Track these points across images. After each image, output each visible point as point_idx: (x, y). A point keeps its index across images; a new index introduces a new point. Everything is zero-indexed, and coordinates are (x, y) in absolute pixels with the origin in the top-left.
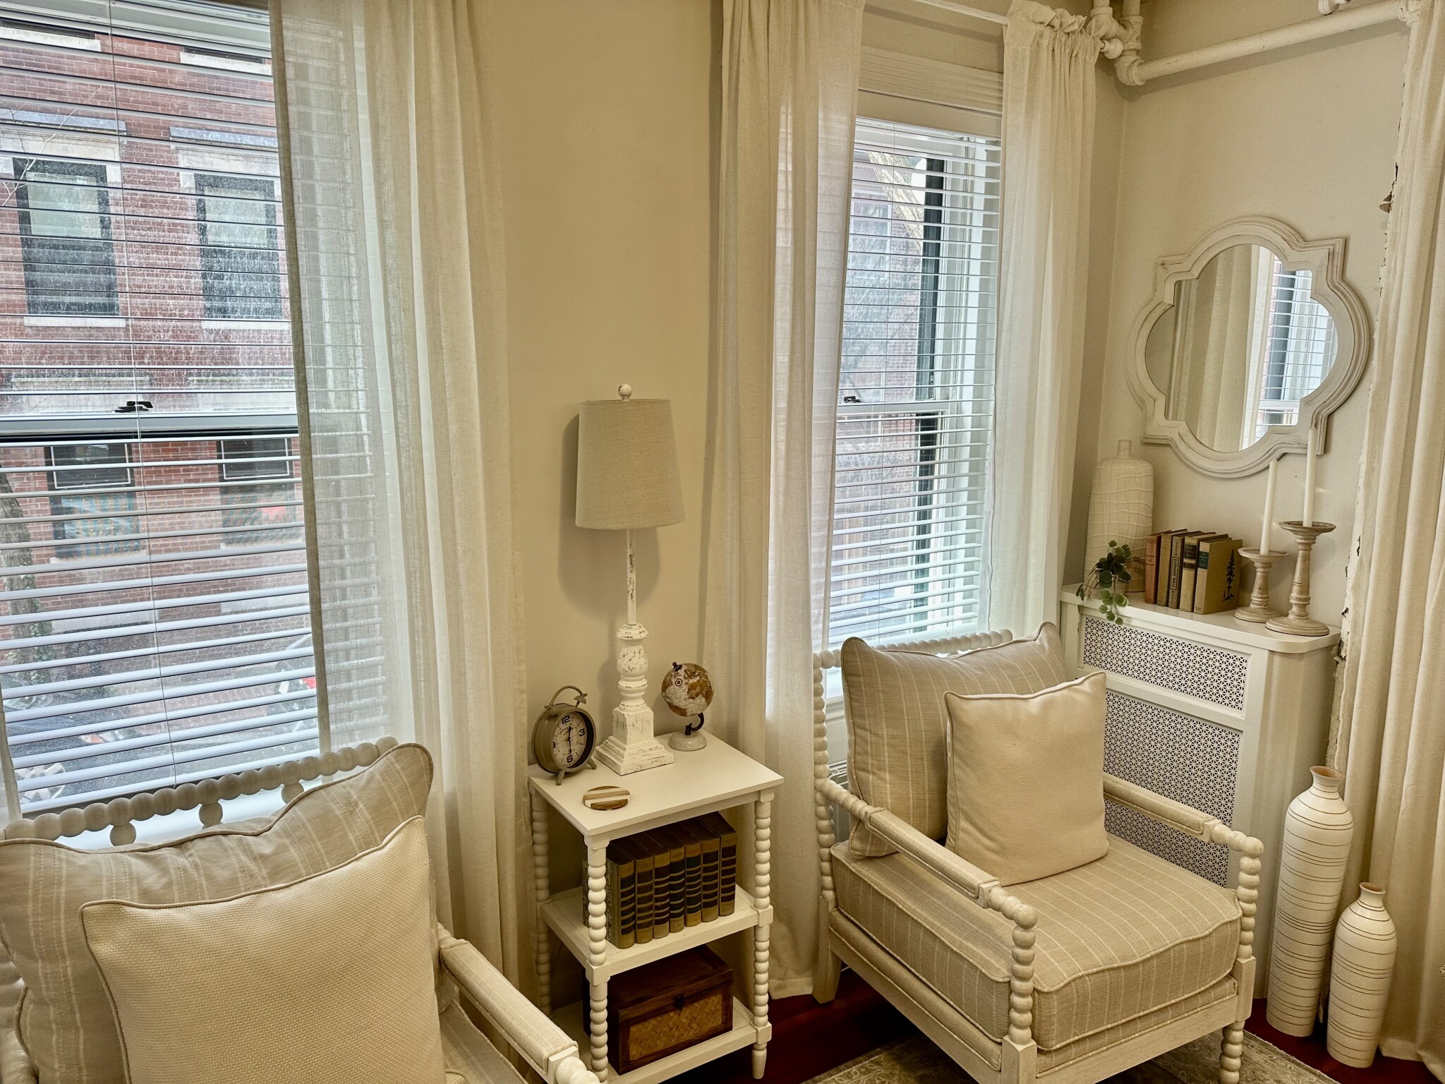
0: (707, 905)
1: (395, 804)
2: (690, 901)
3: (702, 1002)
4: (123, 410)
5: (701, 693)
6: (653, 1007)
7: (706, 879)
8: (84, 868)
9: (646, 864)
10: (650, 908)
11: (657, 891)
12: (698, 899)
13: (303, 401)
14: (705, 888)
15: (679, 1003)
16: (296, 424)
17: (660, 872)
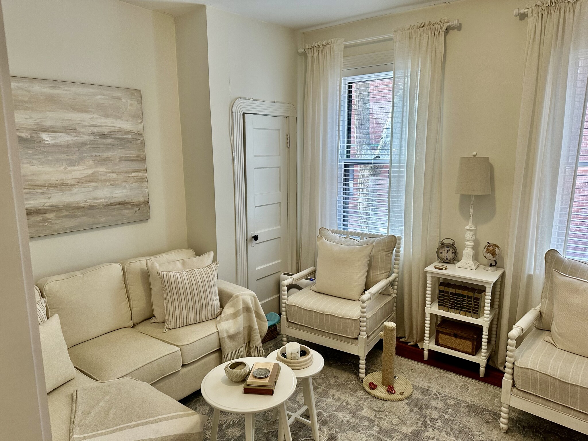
0: (467, 311)
1: (381, 244)
2: (461, 307)
3: (464, 341)
4: (375, 158)
5: (490, 252)
6: (447, 332)
7: (467, 303)
8: (330, 235)
9: (447, 289)
10: (448, 302)
11: (450, 299)
12: (465, 308)
13: (391, 157)
14: (467, 306)
15: (456, 336)
16: (389, 162)
17: (452, 294)
